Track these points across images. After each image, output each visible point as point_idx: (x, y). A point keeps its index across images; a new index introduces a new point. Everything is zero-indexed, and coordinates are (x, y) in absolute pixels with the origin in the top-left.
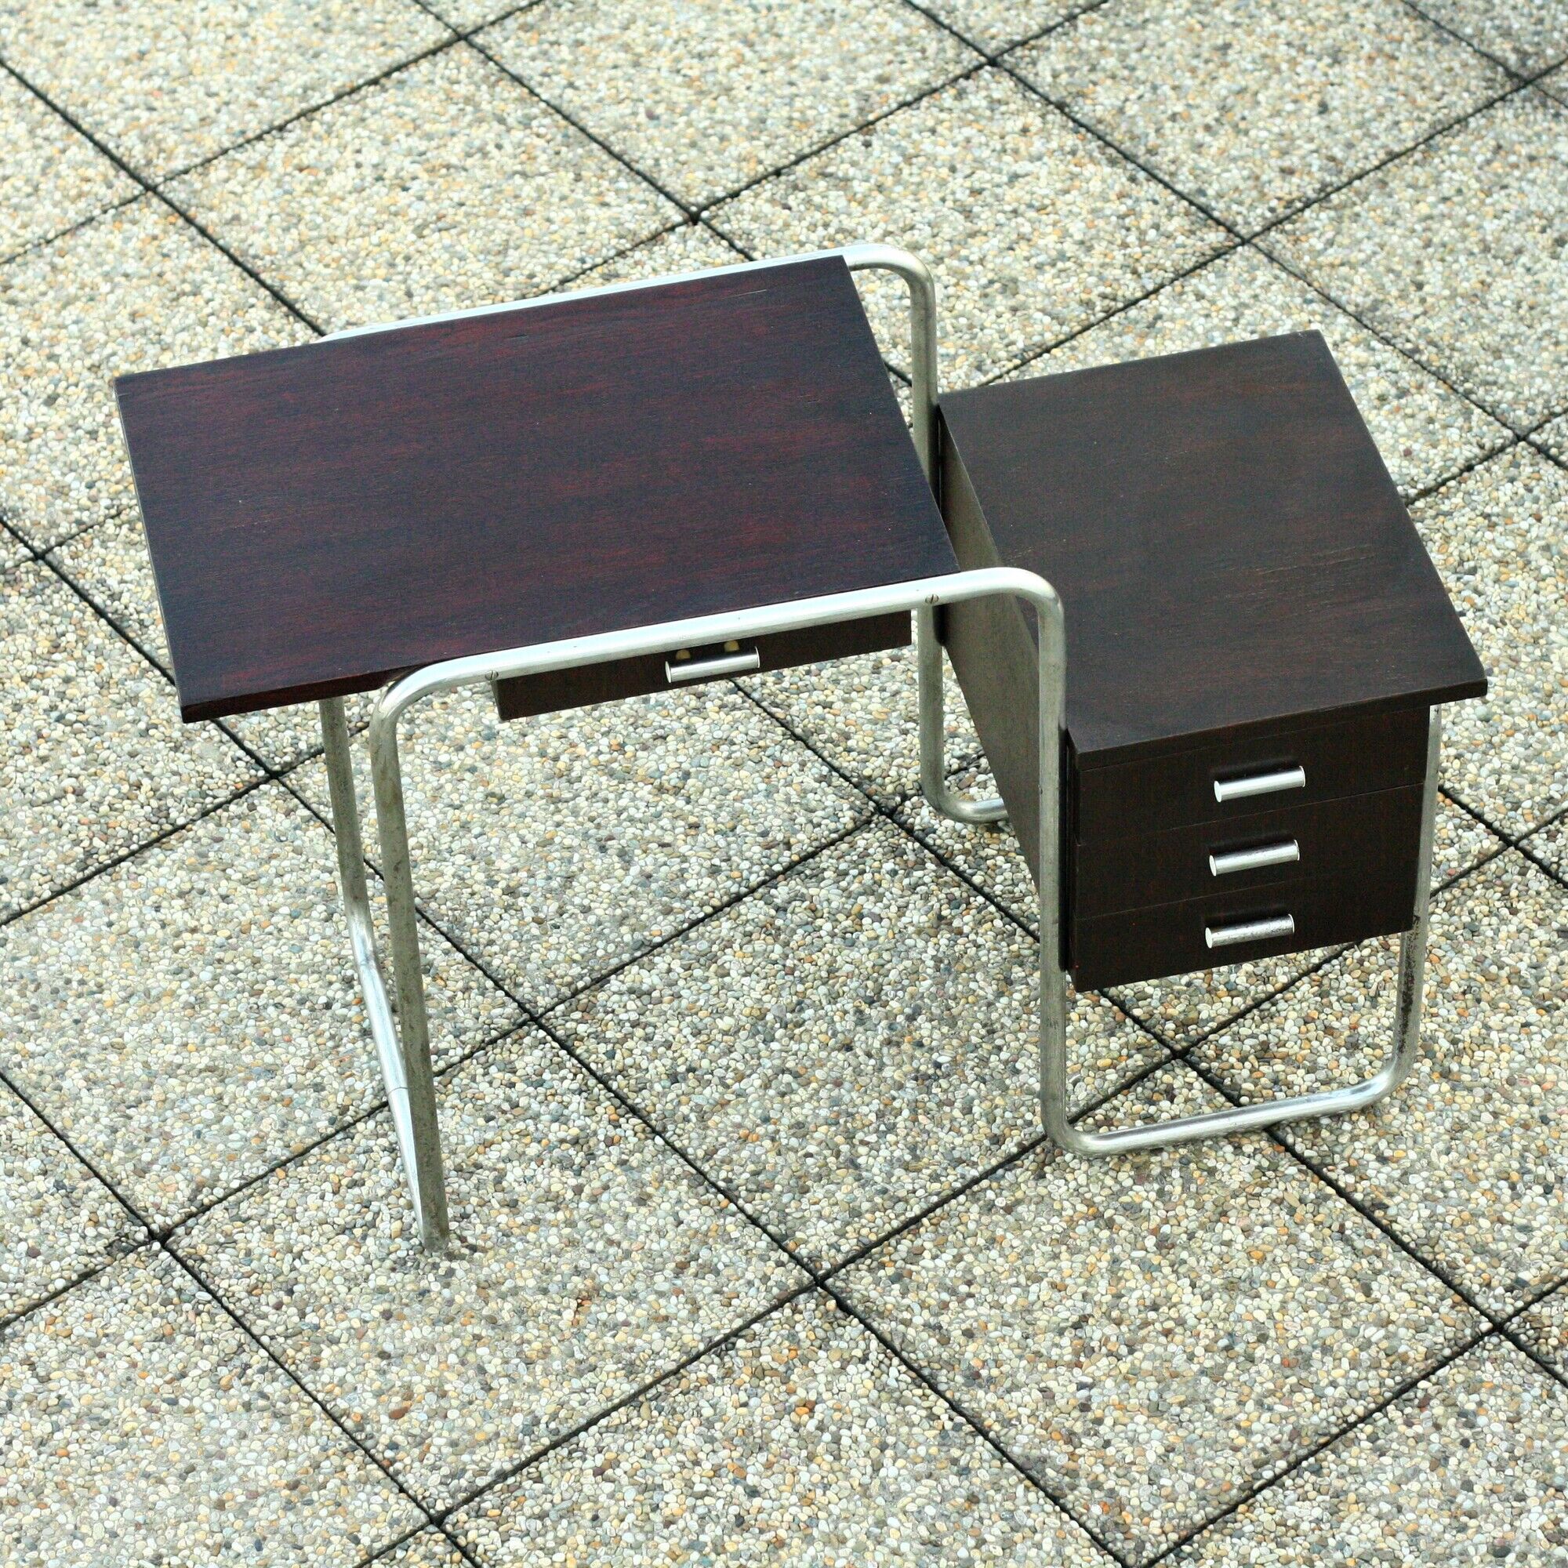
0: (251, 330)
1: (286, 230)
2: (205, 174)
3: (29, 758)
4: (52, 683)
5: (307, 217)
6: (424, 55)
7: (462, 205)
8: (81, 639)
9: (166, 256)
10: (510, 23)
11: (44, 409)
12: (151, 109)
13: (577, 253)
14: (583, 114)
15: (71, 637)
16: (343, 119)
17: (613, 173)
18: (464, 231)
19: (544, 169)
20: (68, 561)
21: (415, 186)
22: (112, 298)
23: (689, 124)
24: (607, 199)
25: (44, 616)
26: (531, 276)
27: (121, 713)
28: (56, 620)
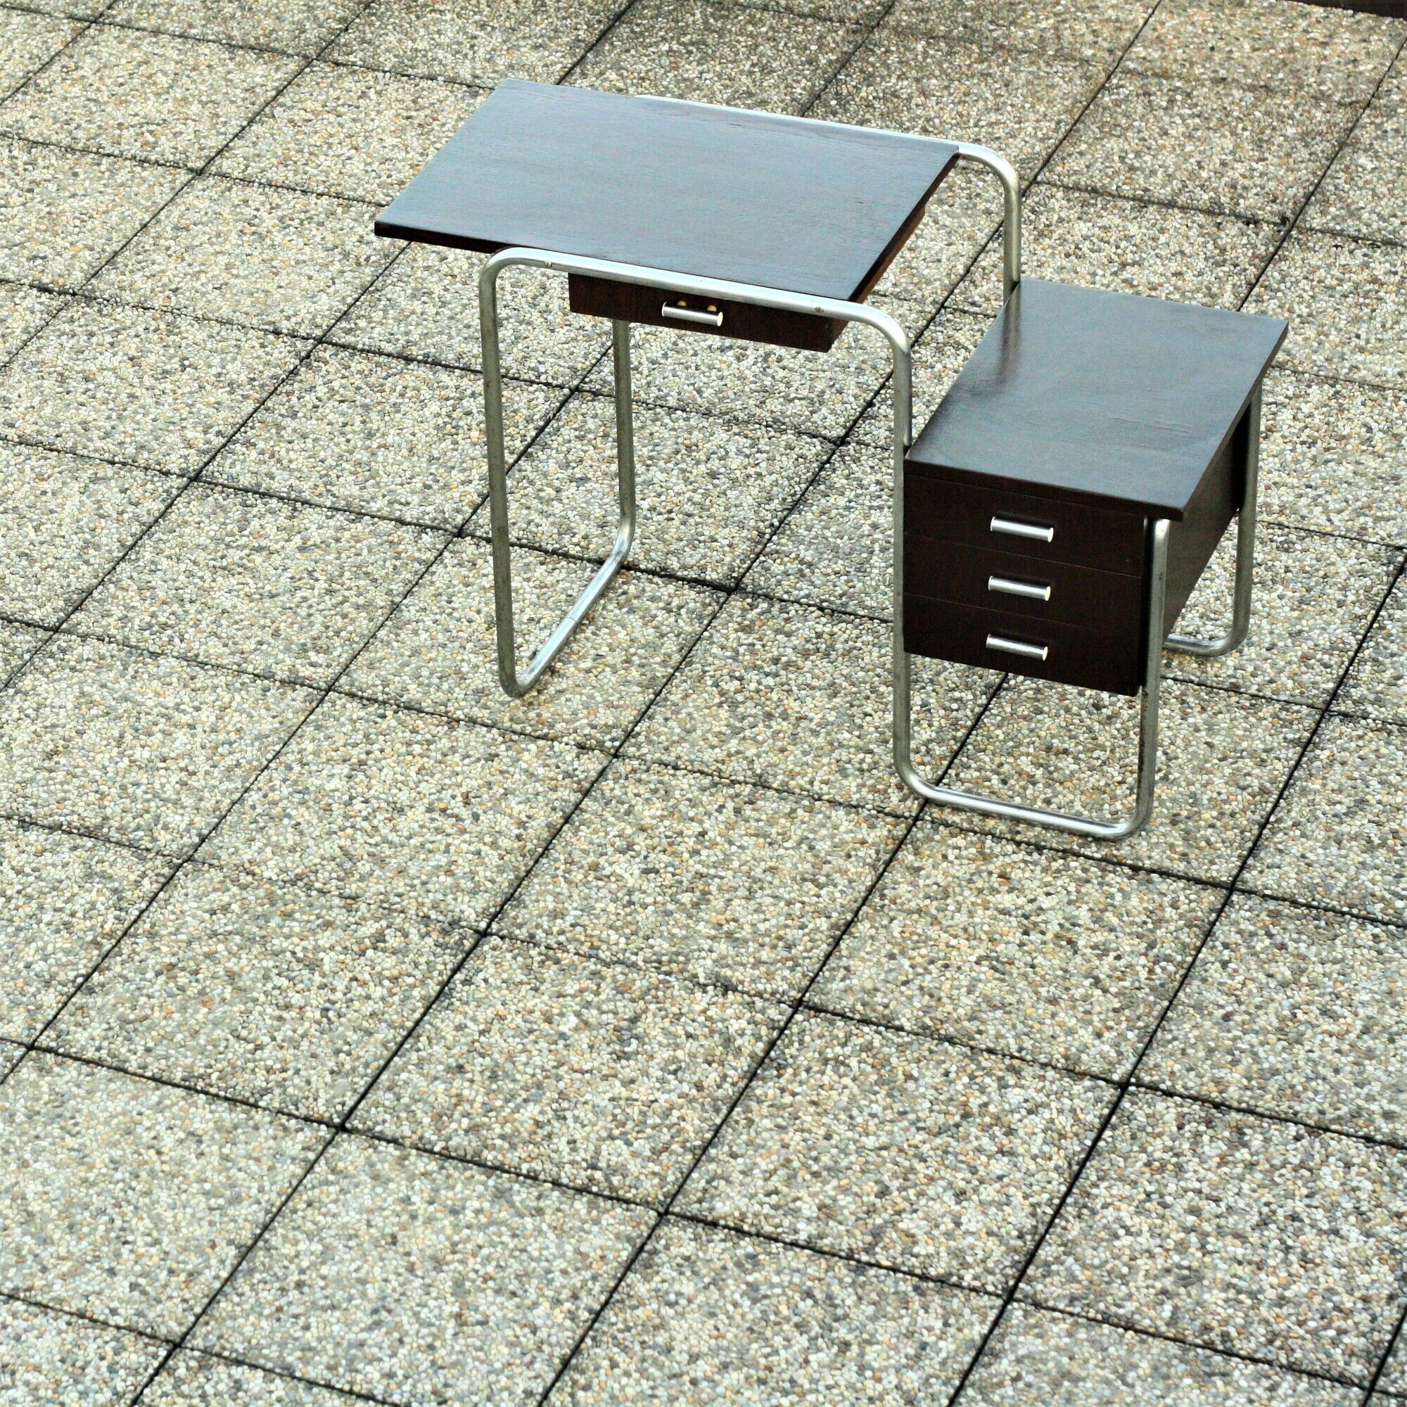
0: (802, 927)
1: (927, 897)
2: (952, 835)
3: (277, 1013)
4: (358, 991)
5: (949, 901)
6: (1189, 879)
7: (1033, 966)
8: (413, 987)
9: (849, 856)
10: (1272, 905)
11: (637, 872)
12: (1004, 782)
13: (1028, 1044)
14: (1196, 983)
15: (410, 980)
16: (1079, 872)
17: (1141, 1024)
18: (1003, 980)
19: (1113, 990)
20: (486, 948)
21: (1035, 936)
22: (781, 851)
23: (1235, 1039)
24: (1107, 1035)
25: (422, 960)
26: (980, 1032)
27: (350, 1033)
28: (423, 967)
